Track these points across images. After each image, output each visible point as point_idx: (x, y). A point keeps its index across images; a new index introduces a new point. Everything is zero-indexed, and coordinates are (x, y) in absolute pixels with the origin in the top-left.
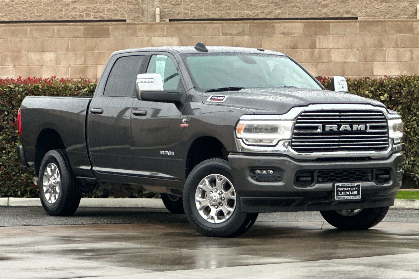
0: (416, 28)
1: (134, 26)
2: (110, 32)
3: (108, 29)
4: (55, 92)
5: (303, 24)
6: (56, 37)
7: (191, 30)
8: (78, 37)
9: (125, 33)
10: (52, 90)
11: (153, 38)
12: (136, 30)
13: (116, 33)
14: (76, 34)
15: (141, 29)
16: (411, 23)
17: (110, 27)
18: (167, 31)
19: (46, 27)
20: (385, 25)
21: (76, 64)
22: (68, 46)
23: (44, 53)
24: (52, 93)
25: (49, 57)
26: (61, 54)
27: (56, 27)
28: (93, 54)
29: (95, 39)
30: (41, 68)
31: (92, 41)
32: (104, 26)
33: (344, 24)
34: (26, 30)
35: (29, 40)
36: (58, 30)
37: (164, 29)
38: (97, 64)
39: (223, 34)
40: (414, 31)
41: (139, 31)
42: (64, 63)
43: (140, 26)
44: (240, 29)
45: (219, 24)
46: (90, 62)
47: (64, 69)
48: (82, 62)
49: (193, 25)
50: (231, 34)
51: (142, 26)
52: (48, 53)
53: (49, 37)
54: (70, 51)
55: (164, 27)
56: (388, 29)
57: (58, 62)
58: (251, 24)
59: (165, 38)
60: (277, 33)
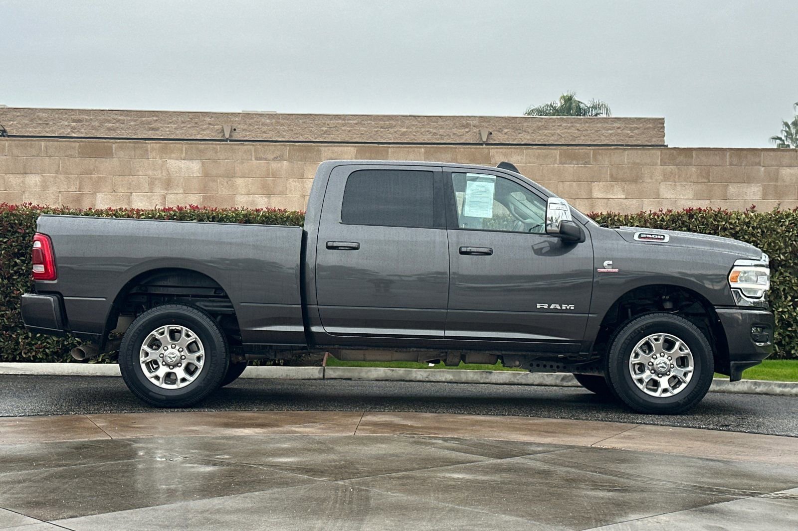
0: (493, 156)
1: (145, 145)
2: (114, 151)
3: (111, 147)
4: (16, 221)
5: (356, 149)
6: (43, 155)
7: (216, 152)
8: (71, 156)
9: (133, 153)
10: (12, 218)
11: (168, 161)
12: (147, 150)
13: (122, 154)
14: (69, 152)
15: (153, 149)
16: (487, 151)
17: (114, 146)
18: (186, 153)
19: (29, 143)
20: (456, 151)
21: (69, 190)
22: (59, 167)
23: (27, 175)
24: (12, 222)
25: (33, 180)
26: (50, 176)
27: (43, 143)
28: (91, 178)
29: (93, 160)
30: (22, 194)
31: (90, 162)
32: (106, 144)
33: (406, 149)
34: (4, 146)
35: (7, 159)
36: (46, 147)
37: (182, 150)
38: (97, 191)
39: (257, 159)
40: (490, 161)
41: (151, 152)
42: (53, 189)
43: (152, 145)
44: (278, 153)
45: (252, 146)
46: (86, 189)
47: (53, 197)
48: (76, 188)
49: (218, 146)
50: (266, 159)
51: (154, 145)
52: (31, 176)
53: (33, 156)
54: (61, 174)
55: (182, 147)
56: (459, 157)
57: (45, 187)
58: (292, 147)
59: (183, 161)
60: (323, 159)
